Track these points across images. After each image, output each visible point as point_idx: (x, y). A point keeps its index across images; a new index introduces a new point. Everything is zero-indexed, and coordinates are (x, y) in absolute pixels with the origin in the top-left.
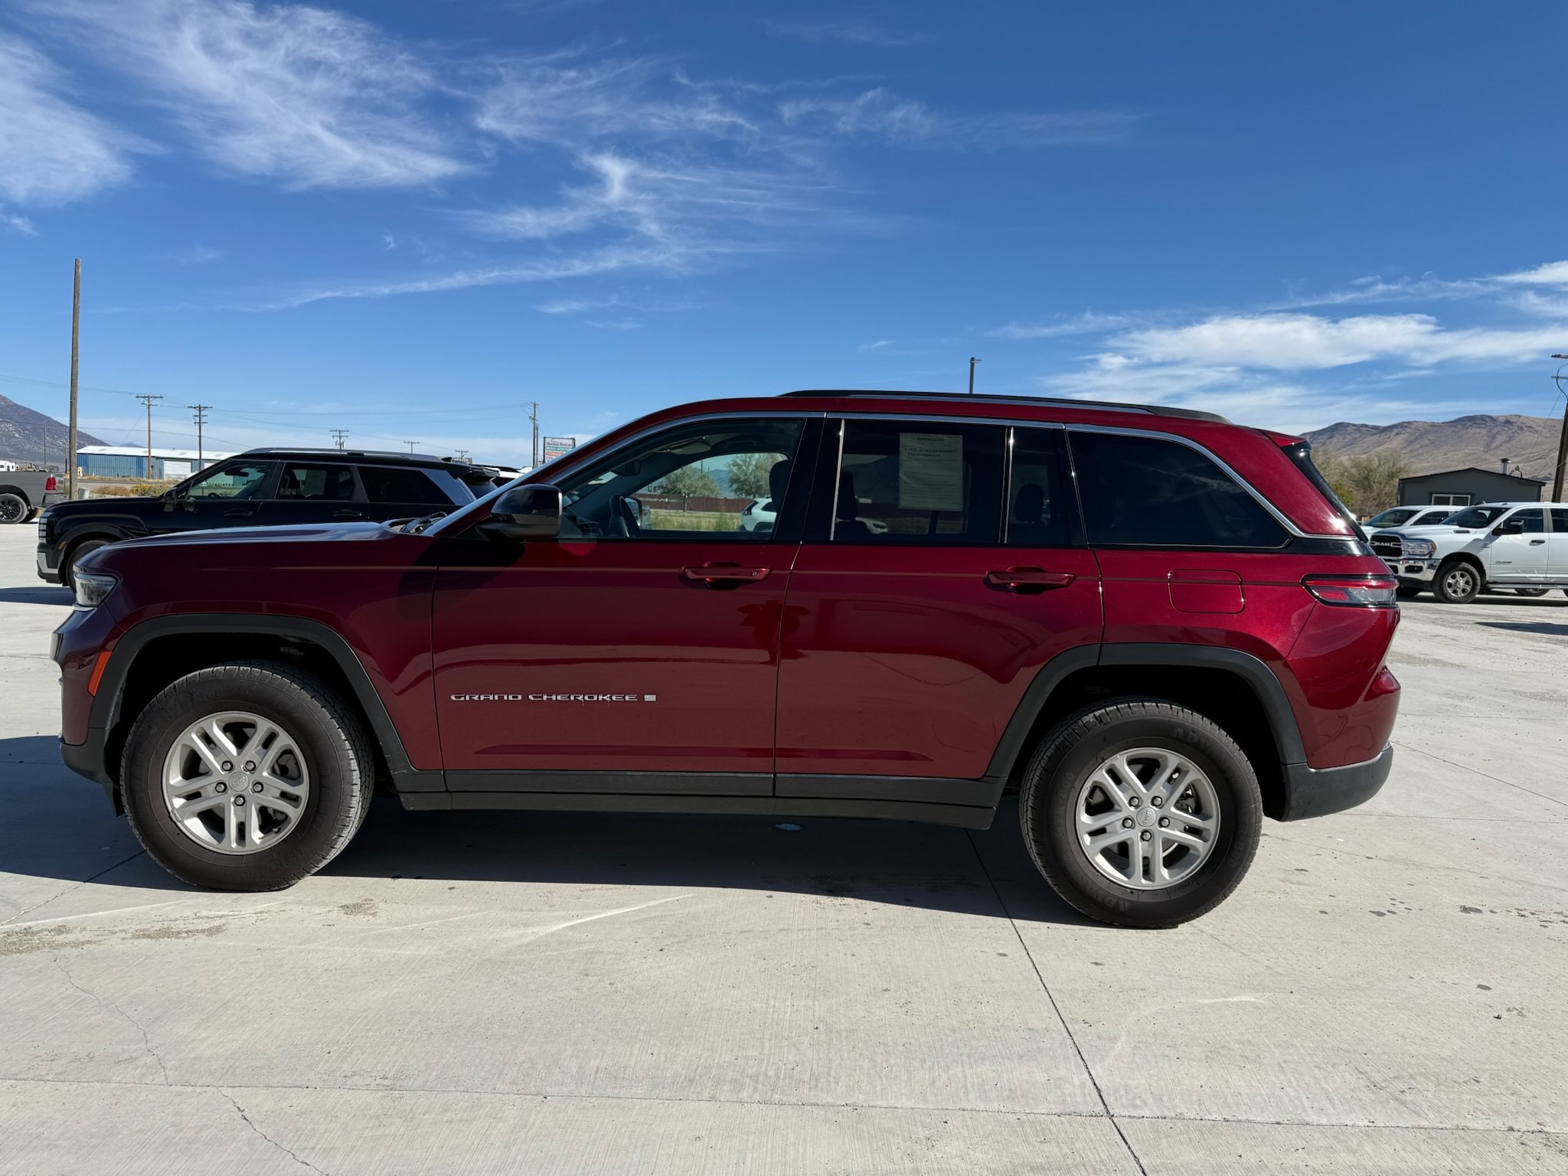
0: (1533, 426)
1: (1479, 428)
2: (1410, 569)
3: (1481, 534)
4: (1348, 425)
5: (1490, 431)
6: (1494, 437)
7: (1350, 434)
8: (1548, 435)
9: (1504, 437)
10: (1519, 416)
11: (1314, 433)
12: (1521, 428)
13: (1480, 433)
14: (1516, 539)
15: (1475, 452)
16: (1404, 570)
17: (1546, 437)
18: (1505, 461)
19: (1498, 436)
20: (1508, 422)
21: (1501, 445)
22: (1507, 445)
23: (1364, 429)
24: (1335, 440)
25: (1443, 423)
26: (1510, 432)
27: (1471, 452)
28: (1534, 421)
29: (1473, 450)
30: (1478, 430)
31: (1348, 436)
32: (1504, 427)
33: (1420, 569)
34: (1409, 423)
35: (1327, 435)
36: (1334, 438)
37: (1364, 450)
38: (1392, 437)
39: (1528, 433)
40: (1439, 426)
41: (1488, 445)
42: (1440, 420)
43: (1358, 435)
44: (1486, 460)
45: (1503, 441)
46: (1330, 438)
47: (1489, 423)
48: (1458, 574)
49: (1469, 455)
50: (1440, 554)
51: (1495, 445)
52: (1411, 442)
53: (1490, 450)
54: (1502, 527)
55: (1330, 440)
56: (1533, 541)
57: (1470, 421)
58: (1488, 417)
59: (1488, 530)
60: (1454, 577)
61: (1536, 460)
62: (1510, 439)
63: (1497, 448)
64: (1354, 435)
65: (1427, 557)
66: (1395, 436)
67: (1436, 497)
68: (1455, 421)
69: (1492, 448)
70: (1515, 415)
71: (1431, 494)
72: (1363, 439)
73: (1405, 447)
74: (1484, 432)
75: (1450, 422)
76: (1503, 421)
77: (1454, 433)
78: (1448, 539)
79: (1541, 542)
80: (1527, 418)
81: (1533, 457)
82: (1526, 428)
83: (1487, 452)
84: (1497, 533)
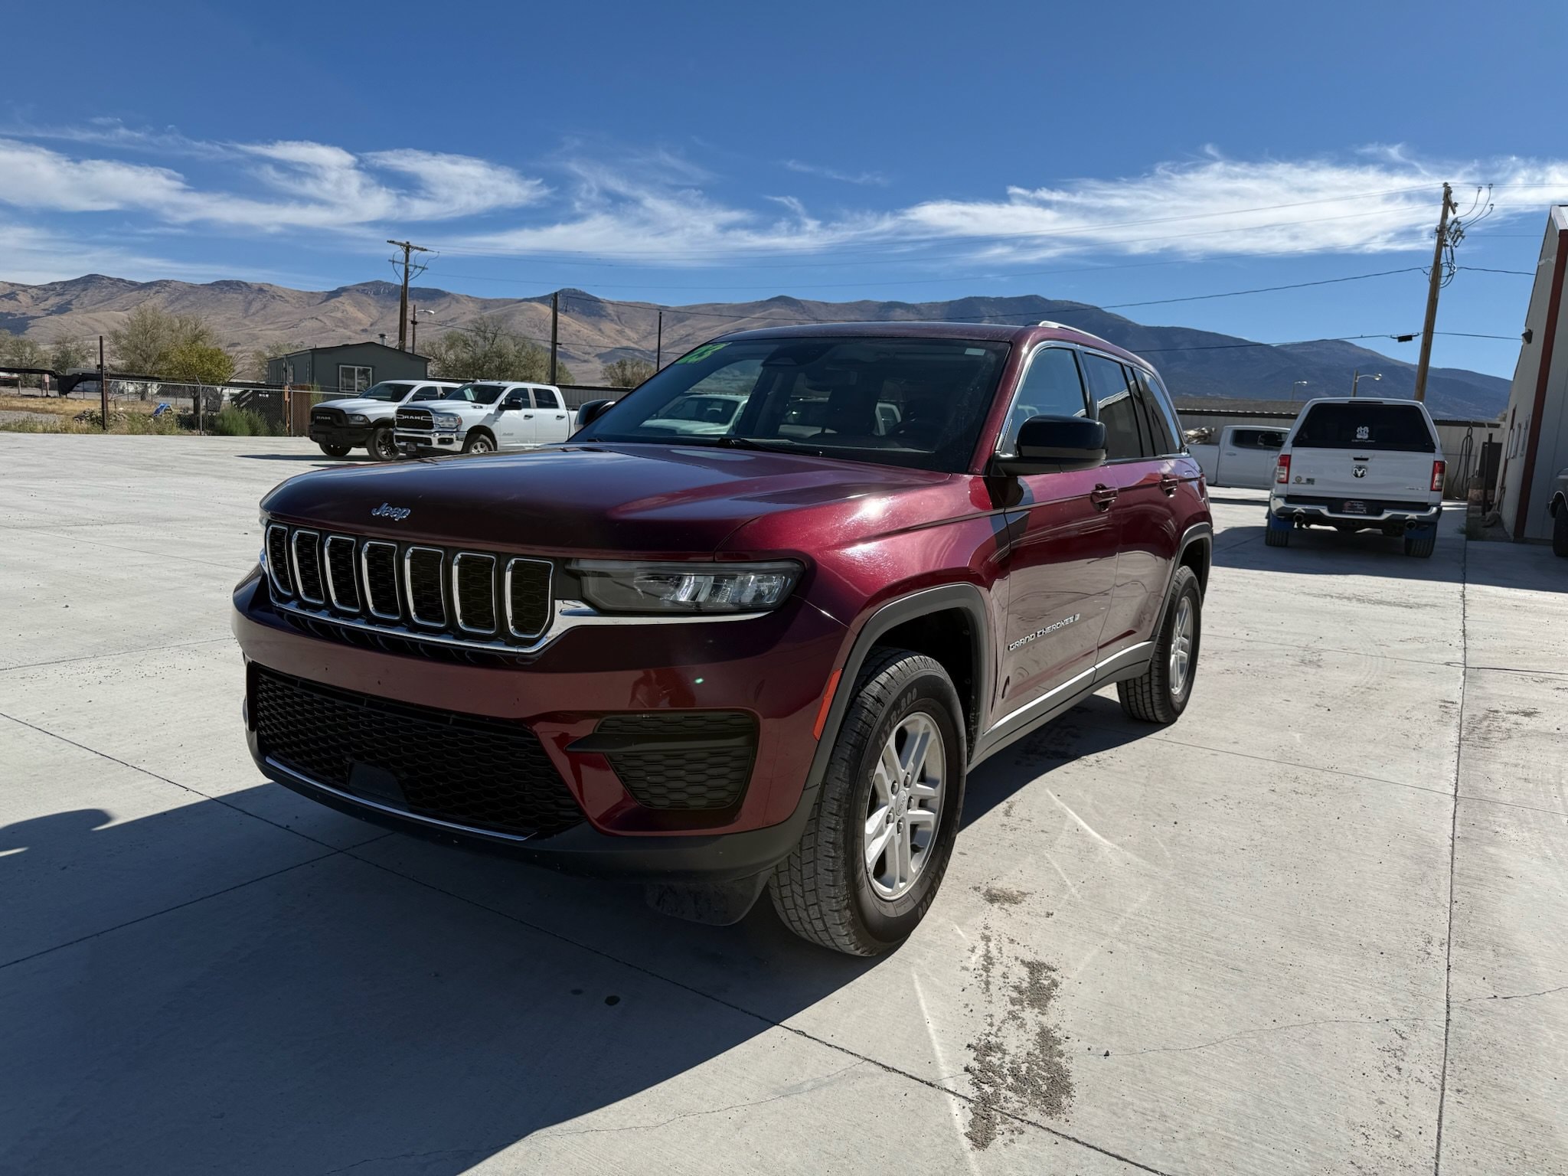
0: (284, 295)
1: (236, 293)
2: (442, 441)
3: (490, 409)
4: (103, 278)
5: (246, 297)
6: (250, 303)
7: (106, 287)
8: (297, 306)
9: (259, 304)
10: (271, 285)
11: (65, 283)
12: (274, 298)
13: (237, 299)
14: (515, 414)
15: (235, 317)
16: (437, 442)
17: (295, 307)
18: (382, 336)
19: (253, 303)
20: (261, 290)
21: (257, 312)
22: (262, 312)
23: (122, 284)
24: (90, 293)
25: (202, 285)
26: (264, 300)
27: (232, 316)
28: (285, 292)
29: (234, 315)
30: (235, 296)
31: (104, 290)
32: (258, 294)
33: (450, 441)
34: (167, 281)
35: (80, 287)
36: (89, 291)
37: (123, 307)
38: (151, 295)
39: (280, 302)
40: (198, 288)
41: (246, 311)
42: (199, 281)
43: (115, 290)
44: (246, 325)
45: (258, 308)
46: (84, 290)
47: (244, 289)
48: (479, 444)
49: (230, 319)
50: (466, 428)
51: (252, 311)
52: (172, 302)
53: (249, 316)
54: (504, 403)
55: (85, 292)
56: (526, 416)
57: (227, 286)
58: (243, 283)
59: (495, 405)
60: (476, 448)
61: (290, 328)
62: (265, 307)
63: (254, 314)
64: (110, 289)
65: (455, 430)
66: (155, 294)
67: (343, 368)
68: (212, 284)
69: (249, 314)
70: (267, 284)
71: (338, 365)
72: (121, 295)
73: (166, 307)
74: (241, 297)
75: (208, 285)
76: (257, 288)
77: (213, 297)
78: (470, 413)
79: (531, 417)
80: (278, 287)
81: (287, 325)
82: (278, 298)
83: (245, 318)
84: (502, 408)
